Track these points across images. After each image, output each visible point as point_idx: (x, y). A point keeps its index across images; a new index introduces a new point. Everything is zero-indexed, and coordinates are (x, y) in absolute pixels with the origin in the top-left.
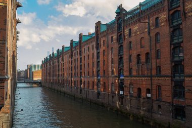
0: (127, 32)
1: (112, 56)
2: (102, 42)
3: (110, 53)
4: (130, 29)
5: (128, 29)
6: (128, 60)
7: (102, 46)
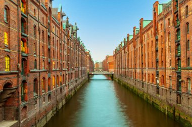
0: (183, 10)
1: (169, 43)
2: (159, 26)
3: (167, 40)
4: (187, 7)
5: (185, 6)
6: (185, 48)
7: (160, 31)
